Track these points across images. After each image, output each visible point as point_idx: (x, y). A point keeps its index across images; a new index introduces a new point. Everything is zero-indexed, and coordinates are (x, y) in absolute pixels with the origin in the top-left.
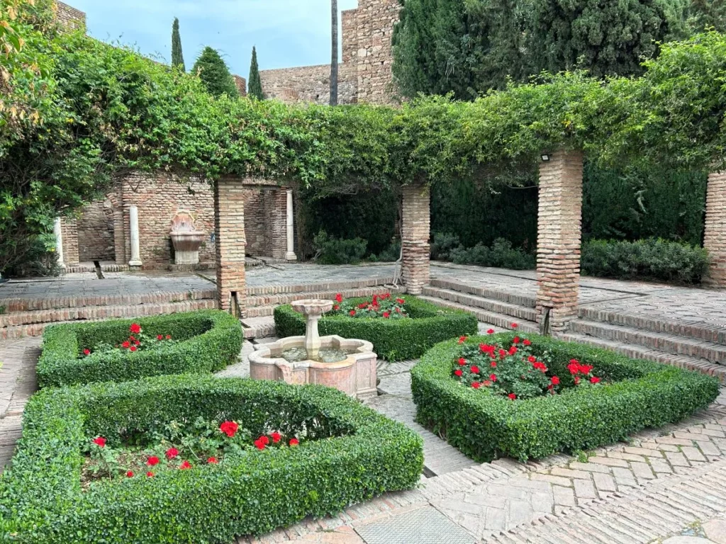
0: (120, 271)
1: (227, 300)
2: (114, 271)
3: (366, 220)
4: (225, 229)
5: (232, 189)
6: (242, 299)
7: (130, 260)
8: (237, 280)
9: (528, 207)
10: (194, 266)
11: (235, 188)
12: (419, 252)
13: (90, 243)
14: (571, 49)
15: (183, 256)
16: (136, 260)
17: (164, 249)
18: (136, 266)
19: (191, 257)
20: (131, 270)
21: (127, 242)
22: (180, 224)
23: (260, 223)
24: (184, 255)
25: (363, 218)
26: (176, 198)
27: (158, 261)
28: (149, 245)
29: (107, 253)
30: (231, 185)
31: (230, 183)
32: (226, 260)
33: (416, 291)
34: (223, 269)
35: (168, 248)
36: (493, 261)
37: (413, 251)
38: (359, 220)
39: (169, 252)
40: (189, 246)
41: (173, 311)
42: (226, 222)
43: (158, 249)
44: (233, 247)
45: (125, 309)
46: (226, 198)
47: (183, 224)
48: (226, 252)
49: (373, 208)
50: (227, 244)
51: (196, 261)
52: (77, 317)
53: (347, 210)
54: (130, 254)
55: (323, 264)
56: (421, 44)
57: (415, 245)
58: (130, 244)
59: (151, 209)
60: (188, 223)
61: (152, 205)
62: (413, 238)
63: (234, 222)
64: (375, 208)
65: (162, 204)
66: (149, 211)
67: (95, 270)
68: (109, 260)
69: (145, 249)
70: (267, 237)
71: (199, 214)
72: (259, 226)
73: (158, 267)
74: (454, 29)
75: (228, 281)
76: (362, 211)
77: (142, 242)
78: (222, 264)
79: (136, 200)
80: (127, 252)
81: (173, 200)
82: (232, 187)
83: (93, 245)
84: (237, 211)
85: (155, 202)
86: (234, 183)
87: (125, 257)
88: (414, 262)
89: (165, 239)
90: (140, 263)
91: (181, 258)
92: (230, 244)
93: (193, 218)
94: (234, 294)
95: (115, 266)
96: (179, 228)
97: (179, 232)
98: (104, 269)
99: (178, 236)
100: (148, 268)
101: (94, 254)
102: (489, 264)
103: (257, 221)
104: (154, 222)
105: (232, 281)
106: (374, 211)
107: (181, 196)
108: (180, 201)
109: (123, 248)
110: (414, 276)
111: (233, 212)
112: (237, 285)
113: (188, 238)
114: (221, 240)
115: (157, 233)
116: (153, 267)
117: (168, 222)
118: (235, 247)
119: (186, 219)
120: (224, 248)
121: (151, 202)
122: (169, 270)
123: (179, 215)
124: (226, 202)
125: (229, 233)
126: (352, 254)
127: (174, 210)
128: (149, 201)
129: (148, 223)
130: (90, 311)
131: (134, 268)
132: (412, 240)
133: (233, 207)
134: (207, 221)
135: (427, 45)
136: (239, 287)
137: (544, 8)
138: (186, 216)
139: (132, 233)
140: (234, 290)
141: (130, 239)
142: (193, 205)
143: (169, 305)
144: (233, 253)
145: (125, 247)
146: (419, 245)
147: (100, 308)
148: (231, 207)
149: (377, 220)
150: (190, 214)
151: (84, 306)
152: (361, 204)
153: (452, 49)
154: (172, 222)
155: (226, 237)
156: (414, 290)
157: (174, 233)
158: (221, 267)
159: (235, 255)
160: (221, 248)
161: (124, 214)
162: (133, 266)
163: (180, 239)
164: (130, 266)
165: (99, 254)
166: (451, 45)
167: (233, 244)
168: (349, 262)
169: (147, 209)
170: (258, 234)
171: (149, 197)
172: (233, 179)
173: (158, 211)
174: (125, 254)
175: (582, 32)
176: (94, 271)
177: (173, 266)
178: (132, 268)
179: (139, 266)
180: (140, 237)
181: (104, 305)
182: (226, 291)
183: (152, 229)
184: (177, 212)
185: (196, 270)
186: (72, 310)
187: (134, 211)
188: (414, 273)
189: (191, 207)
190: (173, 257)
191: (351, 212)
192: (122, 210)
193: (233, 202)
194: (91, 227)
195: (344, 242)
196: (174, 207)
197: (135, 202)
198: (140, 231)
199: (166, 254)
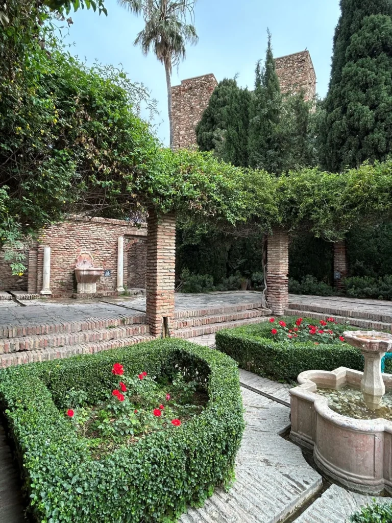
0: (33, 299)
1: (159, 326)
2: (28, 299)
3: (210, 262)
4: (161, 261)
5: (167, 226)
6: (171, 324)
7: (41, 290)
8: (168, 307)
9: (328, 255)
10: (93, 295)
11: (170, 226)
12: (282, 283)
13: (4, 277)
14: (362, 154)
15: (85, 287)
16: (46, 290)
17: (68, 282)
18: (46, 295)
19: (91, 288)
20: (43, 298)
21: (40, 276)
22: (82, 262)
23: (133, 264)
24: (86, 285)
25: (208, 261)
26: (80, 242)
27: (63, 291)
28: (56, 278)
29: (17, 285)
30: (168, 222)
31: (167, 221)
32: (161, 288)
33: (281, 313)
34: (157, 297)
35: (72, 281)
36: (303, 290)
37: (278, 283)
38: (206, 262)
39: (72, 284)
40: (91, 279)
41: (112, 337)
42: (162, 254)
43: (64, 281)
44: (166, 277)
45: (67, 337)
46: (162, 234)
47: (84, 262)
48: (161, 281)
49: (214, 254)
50: (162, 274)
51: (95, 291)
52: (18, 349)
53: (200, 255)
54: (42, 285)
55: (185, 293)
56: (236, 156)
57: (280, 278)
58: (42, 277)
59: (60, 249)
60: (88, 262)
61: (61, 247)
62: (280, 273)
63: (169, 254)
64: (216, 255)
65: (69, 246)
66: (58, 252)
67: (12, 298)
68: (18, 290)
69: (53, 281)
70: (137, 273)
71: (96, 255)
72: (132, 266)
73: (64, 296)
74: (262, 146)
75: (161, 307)
76: (208, 256)
77: (52, 276)
78: (157, 292)
79: (49, 242)
80: (39, 283)
81: (78, 244)
82: (168, 224)
83: (6, 278)
84: (170, 245)
85: (64, 245)
86: (169, 221)
87: (36, 287)
88: (279, 291)
89: (70, 273)
90: (50, 292)
91: (82, 288)
92: (164, 274)
93: (92, 258)
94: (165, 319)
95: (29, 295)
96: (81, 265)
97: (84, 268)
98: (19, 298)
99: (83, 271)
100: (56, 297)
101: (6, 286)
102: (300, 292)
103: (131, 262)
104: (62, 260)
105: (164, 307)
106: (215, 256)
107: (84, 241)
108: (83, 244)
109: (35, 280)
110: (280, 302)
111: (167, 246)
112: (168, 311)
113: (91, 273)
114: (158, 271)
115: (64, 269)
116: (60, 295)
117: (73, 261)
118: (168, 277)
119: (87, 259)
120: (160, 278)
121: (61, 245)
122: (74, 298)
123: (82, 256)
124: (163, 237)
125: (164, 264)
126: (204, 285)
127: (78, 251)
128: (59, 244)
129: (57, 260)
130: (33, 341)
131: (45, 296)
132: (278, 274)
133: (168, 241)
134: (102, 261)
135: (241, 156)
136: (169, 312)
137: (344, 129)
138: (87, 256)
139: (44, 268)
140: (165, 315)
141: (42, 273)
142: (93, 248)
143: (107, 331)
144: (166, 282)
145: (37, 279)
146: (283, 278)
147: (42, 338)
148: (166, 241)
149: (216, 262)
150: (90, 255)
151: (25, 336)
152: (208, 251)
153: (262, 158)
154: (76, 261)
155: (162, 268)
156: (280, 312)
157: (77, 268)
158: (156, 295)
159: (168, 284)
160: (157, 278)
161: (38, 253)
162: (44, 295)
163: (85, 273)
164: (41, 295)
165: (11, 285)
166: (260, 156)
167: (167, 274)
168: (202, 292)
169: (58, 249)
170: (131, 272)
171: (60, 241)
172: (169, 218)
173: (66, 252)
174: (37, 285)
175: (374, 143)
176: (10, 299)
177: (78, 294)
178: (43, 296)
179: (49, 295)
180: (51, 271)
181: (45, 334)
182: (159, 318)
183: (60, 266)
184: (81, 253)
185: (96, 298)
186: (12, 341)
187: (48, 251)
188: (280, 299)
189: (91, 249)
190: (75, 288)
191: (202, 256)
192: (37, 250)
193: (168, 237)
194: (5, 264)
195: (200, 277)
196: (78, 249)
197: (48, 244)
198: (51, 267)
199: (70, 285)
